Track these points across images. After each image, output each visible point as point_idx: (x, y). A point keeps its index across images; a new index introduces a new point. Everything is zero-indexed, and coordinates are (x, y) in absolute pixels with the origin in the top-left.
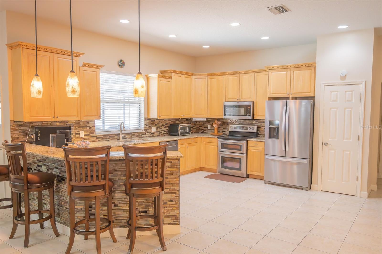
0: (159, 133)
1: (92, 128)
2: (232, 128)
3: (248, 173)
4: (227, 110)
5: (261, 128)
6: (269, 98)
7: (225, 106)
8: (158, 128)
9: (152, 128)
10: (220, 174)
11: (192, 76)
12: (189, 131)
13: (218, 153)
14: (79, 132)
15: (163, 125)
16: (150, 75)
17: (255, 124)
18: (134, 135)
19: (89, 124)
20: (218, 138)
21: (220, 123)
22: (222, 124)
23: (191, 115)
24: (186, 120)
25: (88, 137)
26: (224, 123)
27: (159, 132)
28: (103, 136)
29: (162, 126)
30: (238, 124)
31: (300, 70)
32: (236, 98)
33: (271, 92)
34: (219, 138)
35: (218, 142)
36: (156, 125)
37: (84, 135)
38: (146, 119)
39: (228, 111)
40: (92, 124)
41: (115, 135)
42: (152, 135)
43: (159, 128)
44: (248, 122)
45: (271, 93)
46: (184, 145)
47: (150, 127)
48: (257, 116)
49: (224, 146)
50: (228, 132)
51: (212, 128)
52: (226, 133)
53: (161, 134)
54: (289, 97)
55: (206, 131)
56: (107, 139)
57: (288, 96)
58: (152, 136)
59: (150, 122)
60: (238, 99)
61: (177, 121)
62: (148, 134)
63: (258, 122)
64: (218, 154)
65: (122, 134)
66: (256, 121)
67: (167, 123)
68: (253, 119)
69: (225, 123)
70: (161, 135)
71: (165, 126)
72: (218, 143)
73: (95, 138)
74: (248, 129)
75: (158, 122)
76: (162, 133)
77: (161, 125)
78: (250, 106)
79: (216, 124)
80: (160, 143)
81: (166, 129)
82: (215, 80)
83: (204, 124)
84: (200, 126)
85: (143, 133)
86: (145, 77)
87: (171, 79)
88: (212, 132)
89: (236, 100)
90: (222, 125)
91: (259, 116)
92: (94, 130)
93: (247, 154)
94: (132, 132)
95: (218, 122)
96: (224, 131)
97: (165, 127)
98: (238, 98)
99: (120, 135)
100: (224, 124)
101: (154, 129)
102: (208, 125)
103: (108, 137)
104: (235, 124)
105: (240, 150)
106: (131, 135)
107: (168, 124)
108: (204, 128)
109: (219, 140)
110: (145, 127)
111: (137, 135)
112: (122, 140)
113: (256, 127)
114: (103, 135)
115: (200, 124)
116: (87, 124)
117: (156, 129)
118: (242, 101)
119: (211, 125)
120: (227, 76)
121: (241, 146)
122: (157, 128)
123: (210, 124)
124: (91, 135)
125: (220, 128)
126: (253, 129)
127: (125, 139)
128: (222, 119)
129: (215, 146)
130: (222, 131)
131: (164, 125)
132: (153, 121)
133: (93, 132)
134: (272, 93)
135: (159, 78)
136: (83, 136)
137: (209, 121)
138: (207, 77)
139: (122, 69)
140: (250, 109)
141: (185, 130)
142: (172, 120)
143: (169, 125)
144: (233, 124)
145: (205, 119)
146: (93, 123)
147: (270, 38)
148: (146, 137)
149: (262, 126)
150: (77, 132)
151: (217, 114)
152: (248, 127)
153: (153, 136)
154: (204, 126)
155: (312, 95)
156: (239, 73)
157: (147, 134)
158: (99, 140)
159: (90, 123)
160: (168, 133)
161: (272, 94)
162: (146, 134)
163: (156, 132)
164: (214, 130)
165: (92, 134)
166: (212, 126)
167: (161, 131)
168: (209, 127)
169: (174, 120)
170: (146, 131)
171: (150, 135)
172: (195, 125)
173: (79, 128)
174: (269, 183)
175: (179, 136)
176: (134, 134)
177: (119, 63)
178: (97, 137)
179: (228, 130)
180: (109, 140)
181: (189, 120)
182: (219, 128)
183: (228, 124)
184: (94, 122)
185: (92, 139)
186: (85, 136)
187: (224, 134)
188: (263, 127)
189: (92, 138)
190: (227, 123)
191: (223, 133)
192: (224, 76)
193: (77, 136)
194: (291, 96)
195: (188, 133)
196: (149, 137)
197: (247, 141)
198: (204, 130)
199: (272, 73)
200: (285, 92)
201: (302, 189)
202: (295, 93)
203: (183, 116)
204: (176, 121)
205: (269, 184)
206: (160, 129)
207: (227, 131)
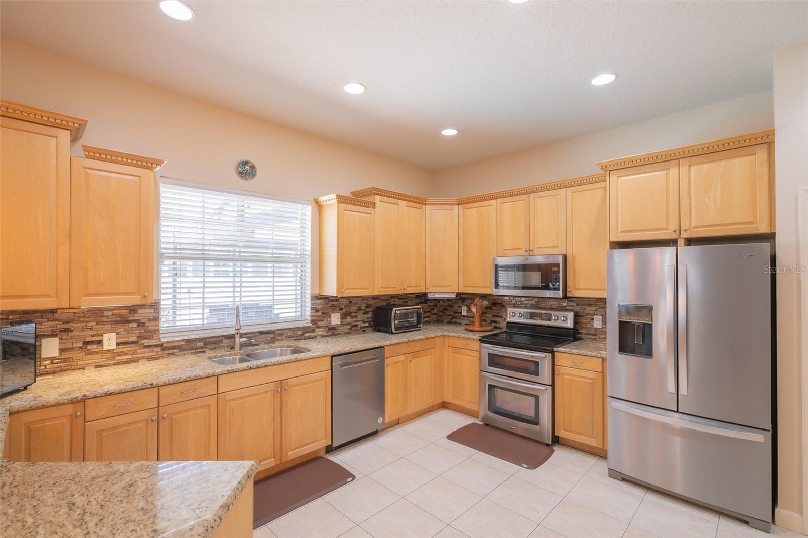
0: (349, 327)
1: (146, 325)
2: (513, 315)
3: (556, 434)
4: (501, 276)
5: (583, 318)
6: (611, 243)
7: (497, 267)
8: (347, 316)
9: (330, 317)
10: (487, 425)
11: (425, 204)
12: (419, 322)
13: (480, 375)
14: (99, 335)
15: (359, 309)
16: (322, 199)
17: (567, 308)
18: (282, 334)
19: (136, 315)
20: (480, 340)
21: (485, 303)
22: (490, 306)
23: (422, 288)
24: (416, 296)
25: (132, 349)
26: (496, 304)
27: (350, 324)
28: (183, 343)
29: (357, 310)
30: (526, 307)
31: (709, 162)
32: (521, 249)
33: (620, 225)
34: (484, 340)
35: (480, 349)
36: (341, 309)
37: (118, 344)
38: (315, 298)
39: (504, 277)
40: (148, 315)
41: (223, 338)
42: (332, 331)
43: (350, 315)
44: (550, 303)
45: (619, 232)
46: (402, 358)
47: (326, 314)
48: (576, 289)
49: (494, 360)
50: (505, 323)
51: (470, 315)
52: (500, 325)
53: (354, 328)
54: (677, 237)
55: (457, 320)
56: (197, 348)
57: (674, 236)
58: (330, 335)
59: (326, 304)
60: (526, 251)
61: (394, 300)
62: (320, 331)
63: (574, 303)
64: (481, 378)
65: (241, 336)
66: (571, 301)
67: (371, 304)
68: (565, 297)
69: (498, 304)
70: (355, 330)
71: (364, 312)
72: (480, 352)
73: (158, 349)
74: (551, 321)
75: (348, 302)
76: (356, 326)
77: (354, 308)
78: (557, 265)
79: (476, 306)
80: (332, 357)
81: (368, 318)
82: (473, 212)
83: (454, 305)
84: (445, 308)
85: (305, 329)
86: (314, 203)
87: (374, 209)
88: (470, 321)
89: (522, 252)
90: (491, 308)
91: (580, 289)
92: (154, 328)
93: (553, 385)
94: (275, 328)
95: (481, 301)
96: (497, 320)
97: (367, 313)
98: (527, 248)
99: (236, 339)
100: (494, 306)
101: (336, 319)
102: (461, 307)
103: (201, 344)
104: (521, 307)
105: (536, 374)
106: (271, 335)
107: (372, 307)
108: (454, 312)
109: (483, 345)
110: (312, 314)
111: (290, 334)
112: (240, 350)
113: (571, 316)
114: (183, 340)
115: (446, 304)
116: (130, 313)
117: (342, 319)
118: (535, 254)
119: (467, 308)
120: (499, 200)
121: (537, 364)
122: (344, 317)
123: (466, 306)
124: (142, 341)
125: (486, 313)
126: (563, 321)
127: (254, 345)
128: (491, 295)
129: (475, 359)
130: (490, 322)
131: (363, 308)
132: (333, 301)
133: (150, 334)
134: (622, 232)
135: (341, 204)
136: (114, 346)
137: (463, 298)
138: (456, 207)
139: (248, 182)
140: (558, 272)
141: (409, 320)
142: (382, 298)
143: (374, 309)
144: (514, 306)
145: (454, 296)
146: (152, 311)
147: (617, 76)
148: (316, 337)
149: (586, 312)
150: (93, 336)
151: (481, 284)
152: (551, 314)
153: (334, 335)
154: (453, 308)
155: (763, 229)
156: (527, 192)
157: (316, 330)
158: (169, 354)
159: (140, 311)
160: (372, 324)
161: (620, 234)
162: (313, 331)
163: (342, 324)
164: (473, 318)
165: (146, 339)
166: (469, 310)
167: (355, 321)
168: (462, 312)
169: (386, 298)
170: (313, 324)
171: (325, 332)
172: (436, 306)
173: (98, 326)
174: (622, 478)
175: (393, 333)
176: (280, 332)
177: (240, 168)
178: (164, 345)
179: (505, 319)
180: (204, 352)
181: (422, 298)
182: (483, 314)
183: (503, 306)
184: (154, 309)
185: (147, 353)
186: (120, 347)
187: (496, 327)
188: (588, 314)
189: (147, 350)
190: (501, 304)
191: (494, 324)
192: (494, 202)
193: (93, 347)
194: (685, 235)
195: (416, 326)
196: (322, 336)
197: (553, 352)
198: (454, 318)
199: (619, 178)
200: (664, 227)
201: (747, 523)
202: (696, 227)
203: (404, 289)
204: (392, 300)
205: (623, 480)
206: (352, 317)
207: (502, 320)
